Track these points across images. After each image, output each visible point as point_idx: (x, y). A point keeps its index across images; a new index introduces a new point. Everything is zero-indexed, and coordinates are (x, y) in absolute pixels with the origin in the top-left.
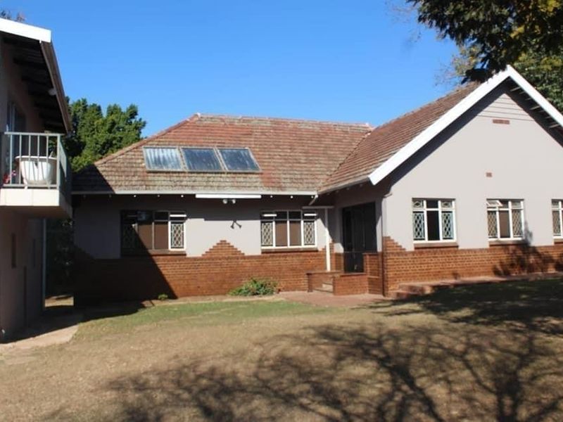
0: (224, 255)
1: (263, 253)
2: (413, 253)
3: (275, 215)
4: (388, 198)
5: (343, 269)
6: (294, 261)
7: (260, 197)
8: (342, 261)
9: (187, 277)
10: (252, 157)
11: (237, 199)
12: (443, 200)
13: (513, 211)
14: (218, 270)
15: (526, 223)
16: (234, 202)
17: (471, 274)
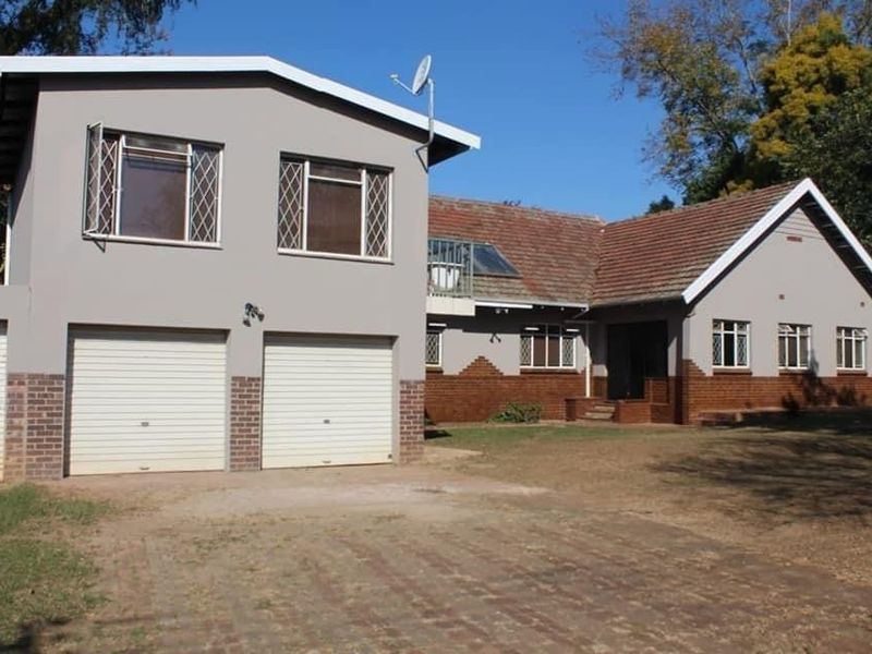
0: (483, 374)
1: (522, 373)
2: (711, 378)
3: (536, 329)
4: (691, 318)
5: (605, 394)
6: (553, 384)
7: (531, 307)
8: (605, 385)
9: (444, 398)
10: (501, 255)
11: (510, 309)
12: (739, 323)
13: (801, 337)
14: (475, 392)
15: (812, 352)
16: (507, 311)
17: (762, 404)
